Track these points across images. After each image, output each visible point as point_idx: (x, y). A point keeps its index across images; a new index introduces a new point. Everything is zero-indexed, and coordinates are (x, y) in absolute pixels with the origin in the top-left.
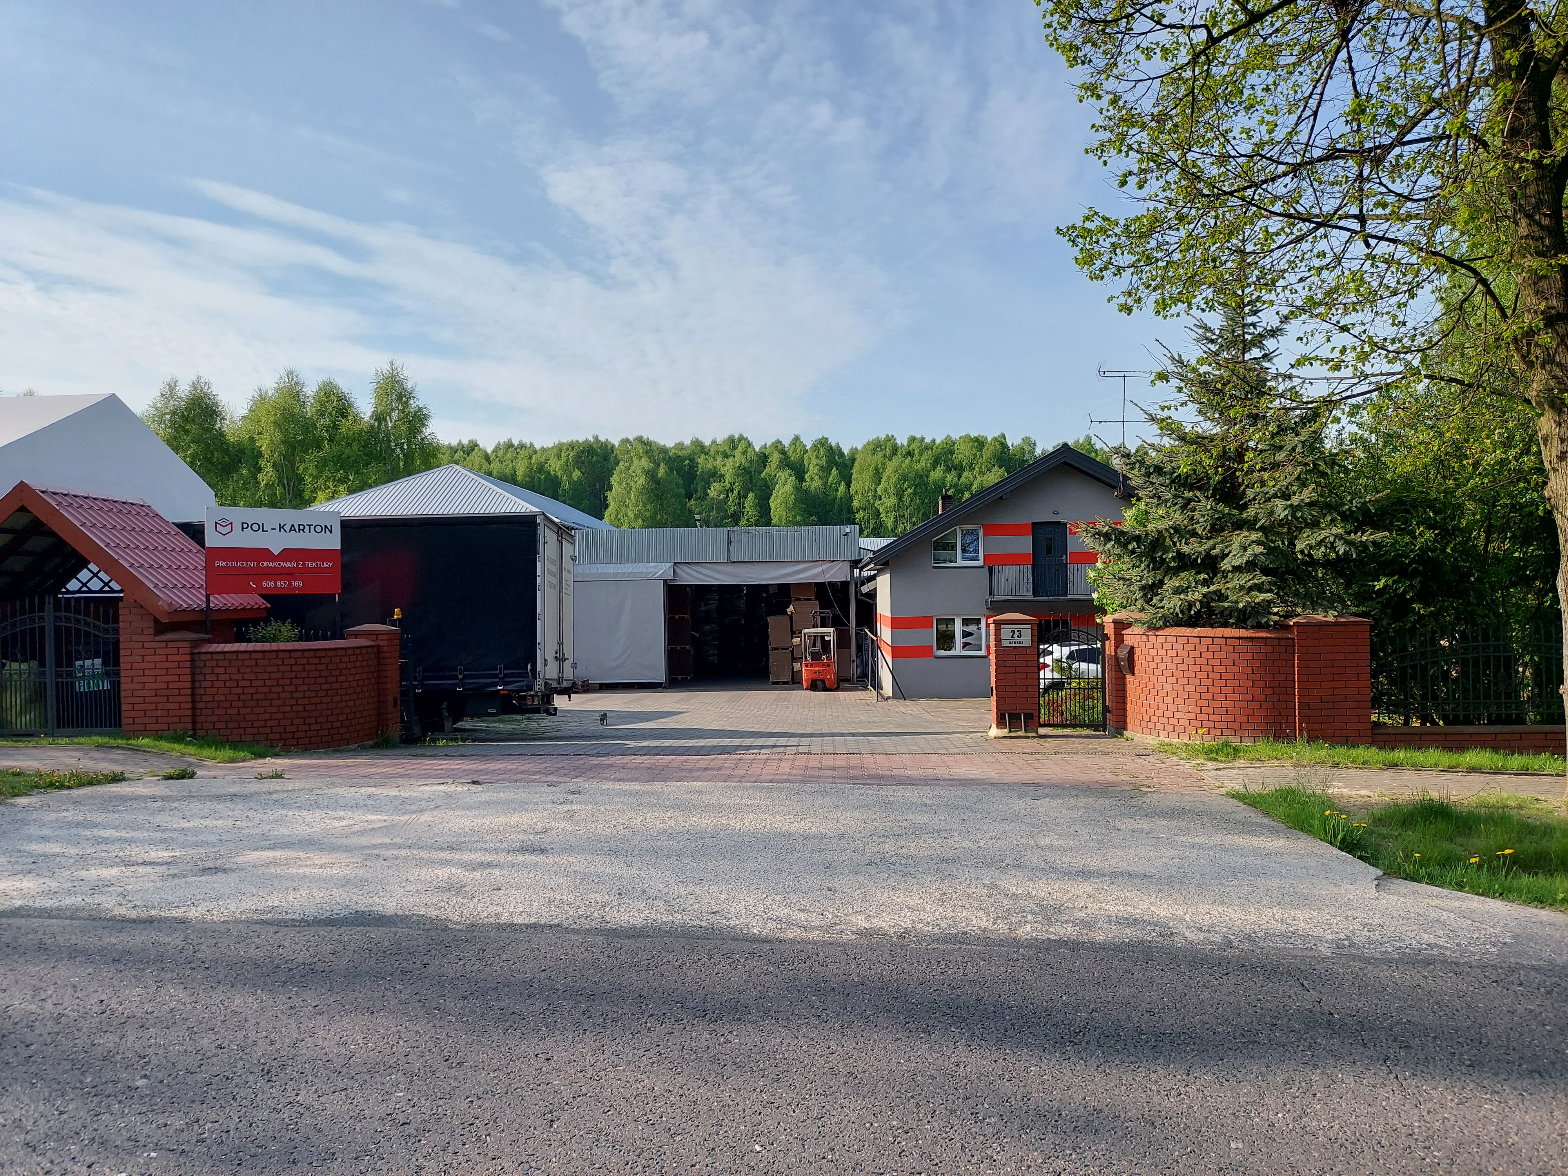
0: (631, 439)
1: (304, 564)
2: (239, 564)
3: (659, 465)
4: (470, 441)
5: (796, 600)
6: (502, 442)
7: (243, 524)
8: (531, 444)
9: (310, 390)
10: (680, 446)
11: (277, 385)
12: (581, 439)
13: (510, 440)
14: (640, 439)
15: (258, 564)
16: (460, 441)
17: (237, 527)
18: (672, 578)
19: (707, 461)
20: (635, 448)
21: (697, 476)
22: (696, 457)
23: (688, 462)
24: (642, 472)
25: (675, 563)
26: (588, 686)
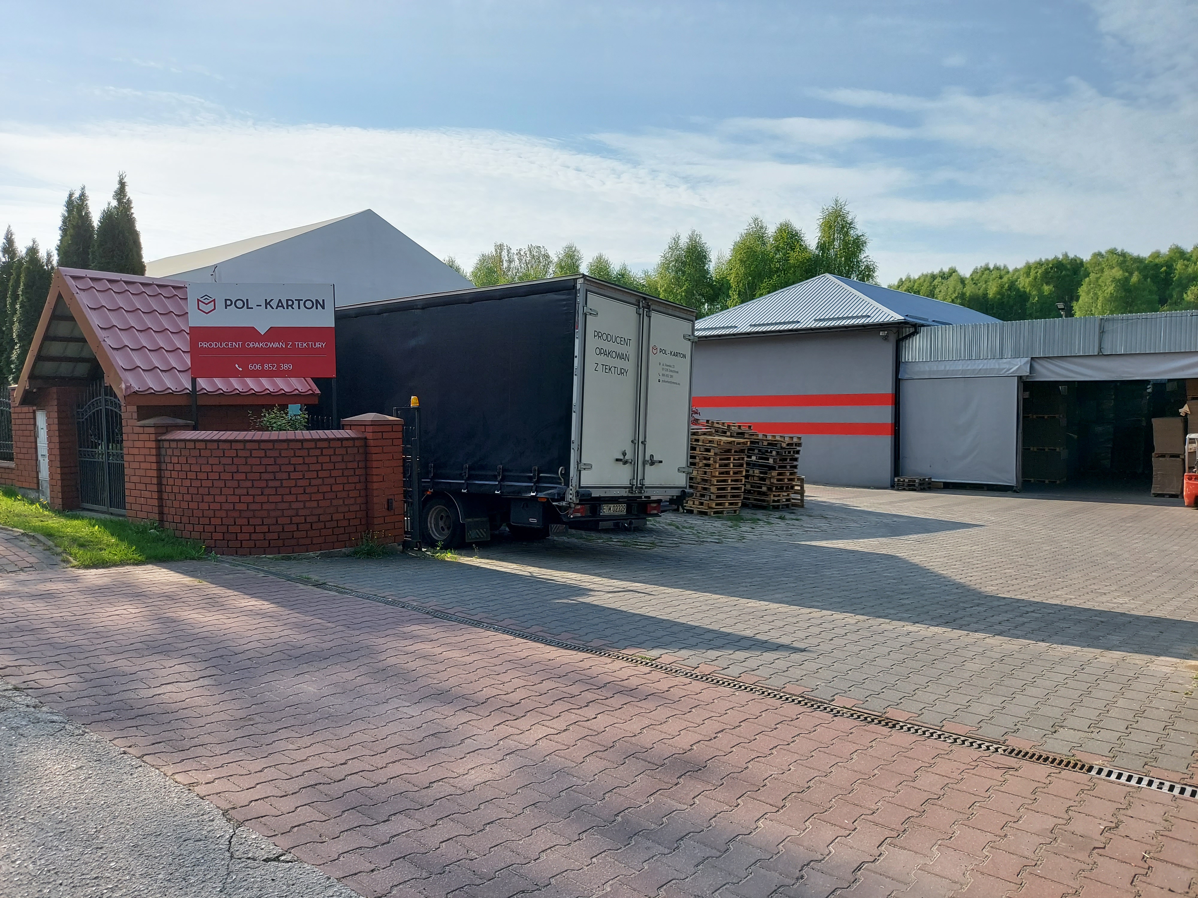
0: (1103, 252)
1: (293, 345)
2: (224, 345)
3: (1131, 274)
4: (950, 269)
5: (1193, 399)
6: (979, 267)
7: (226, 300)
8: (1005, 267)
9: (771, 230)
10: (1157, 255)
11: (746, 231)
12: (1051, 257)
13: (987, 265)
14: (1113, 252)
15: (243, 345)
16: (942, 269)
17: (220, 304)
18: (1028, 374)
19: (1187, 266)
20: (1107, 260)
21: (1173, 281)
22: (1174, 264)
23: (1164, 269)
24: (1112, 281)
25: (1032, 358)
26: (930, 484)
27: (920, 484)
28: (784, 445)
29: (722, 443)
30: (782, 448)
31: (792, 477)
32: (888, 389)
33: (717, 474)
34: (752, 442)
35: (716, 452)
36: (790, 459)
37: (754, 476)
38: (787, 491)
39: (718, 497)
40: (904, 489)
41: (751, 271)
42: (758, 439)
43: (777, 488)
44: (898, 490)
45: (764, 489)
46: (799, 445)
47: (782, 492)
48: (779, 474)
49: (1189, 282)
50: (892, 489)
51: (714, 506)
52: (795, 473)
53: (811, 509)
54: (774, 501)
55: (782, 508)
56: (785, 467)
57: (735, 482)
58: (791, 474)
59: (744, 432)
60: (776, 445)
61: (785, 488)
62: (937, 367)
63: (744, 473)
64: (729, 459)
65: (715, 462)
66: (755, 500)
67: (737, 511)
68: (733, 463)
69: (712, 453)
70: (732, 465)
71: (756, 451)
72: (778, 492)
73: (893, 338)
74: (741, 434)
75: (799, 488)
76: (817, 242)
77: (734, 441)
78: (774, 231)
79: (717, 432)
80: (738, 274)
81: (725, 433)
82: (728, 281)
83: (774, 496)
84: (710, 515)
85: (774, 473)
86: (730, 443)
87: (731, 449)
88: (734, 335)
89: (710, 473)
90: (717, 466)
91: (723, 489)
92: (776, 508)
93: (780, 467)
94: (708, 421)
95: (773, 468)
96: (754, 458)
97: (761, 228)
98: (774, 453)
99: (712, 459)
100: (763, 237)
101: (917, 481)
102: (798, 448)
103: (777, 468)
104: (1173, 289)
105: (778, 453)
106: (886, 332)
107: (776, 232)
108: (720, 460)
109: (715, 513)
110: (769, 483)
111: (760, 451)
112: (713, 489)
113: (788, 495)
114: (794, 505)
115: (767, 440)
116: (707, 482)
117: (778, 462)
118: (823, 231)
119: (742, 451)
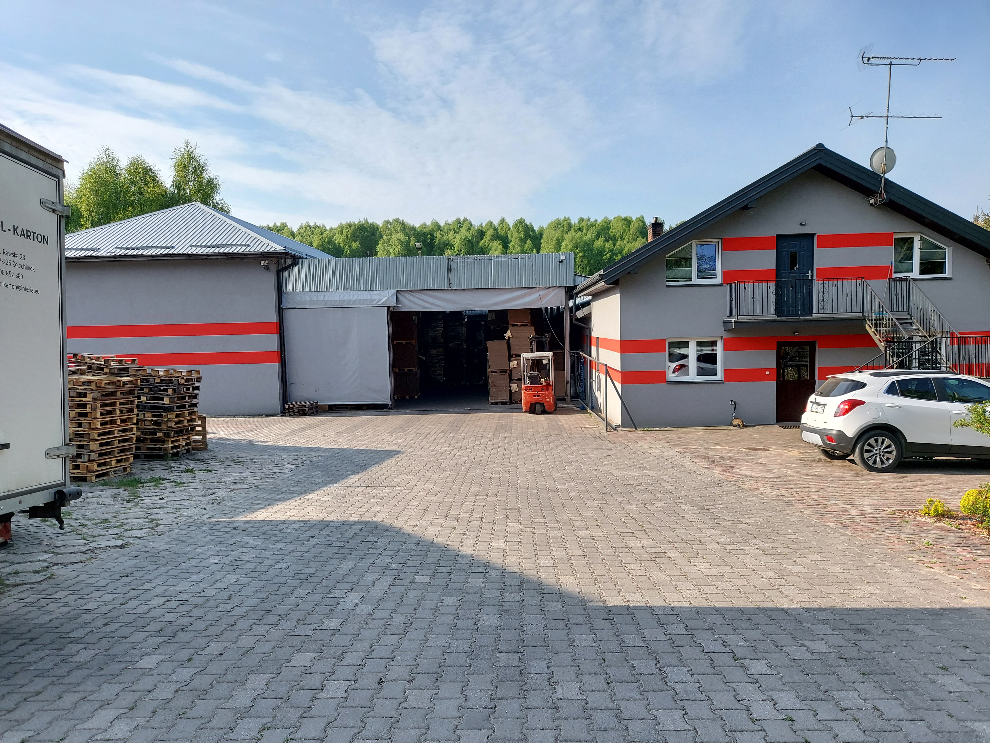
0: (391, 221)
3: (410, 238)
4: (282, 224)
5: (513, 325)
6: (304, 224)
8: (323, 225)
9: (124, 163)
10: (424, 226)
11: (96, 160)
12: (356, 221)
13: (308, 223)
14: (397, 221)
18: (395, 305)
19: (442, 235)
20: (394, 227)
21: (435, 245)
22: (435, 233)
23: (429, 236)
24: (399, 243)
25: (397, 291)
26: (317, 407)
27: (311, 409)
28: (182, 381)
29: (103, 385)
30: (179, 385)
31: (192, 417)
32: (273, 318)
33: (98, 425)
34: (143, 380)
35: (96, 397)
36: (189, 397)
37: (144, 421)
38: (187, 434)
39: (100, 455)
40: (294, 415)
41: (105, 201)
42: (147, 376)
43: (176, 432)
44: (290, 416)
45: (160, 435)
46: (198, 379)
47: (182, 436)
48: (177, 416)
49: (444, 246)
50: (282, 415)
51: (95, 467)
52: (195, 412)
53: (216, 451)
54: (173, 448)
55: (183, 454)
56: (184, 407)
57: (123, 432)
58: (190, 414)
59: (128, 368)
60: (171, 381)
61: (184, 432)
62: (317, 297)
63: (135, 421)
64: (114, 404)
65: (94, 410)
66: (148, 449)
67: (128, 469)
68: (120, 409)
69: (89, 398)
70: (118, 412)
71: (146, 390)
72: (177, 437)
73: (274, 268)
74: (124, 371)
75: (200, 428)
76: (172, 180)
77: (119, 381)
78: (127, 164)
79: (90, 368)
80: (89, 202)
81: (102, 369)
82: (78, 210)
83: (173, 442)
84: (91, 481)
85: (172, 416)
86: (114, 383)
87: (117, 391)
88: (96, 257)
89: (87, 426)
90: (98, 415)
91: (108, 444)
92: (176, 456)
93: (178, 407)
94: (75, 356)
95: (170, 410)
96: (143, 399)
97: (113, 159)
98: (170, 391)
99: (89, 406)
100: (115, 169)
101: (307, 406)
102: (197, 384)
103: (175, 409)
104: (436, 251)
105: (175, 391)
106: (267, 262)
107: (128, 165)
108: (102, 406)
109: (97, 476)
110: (165, 427)
111: (151, 389)
112: (94, 446)
113: (188, 438)
114: (195, 448)
115: (159, 377)
116: (83, 437)
117: (176, 401)
118: (178, 171)
119: (131, 392)
